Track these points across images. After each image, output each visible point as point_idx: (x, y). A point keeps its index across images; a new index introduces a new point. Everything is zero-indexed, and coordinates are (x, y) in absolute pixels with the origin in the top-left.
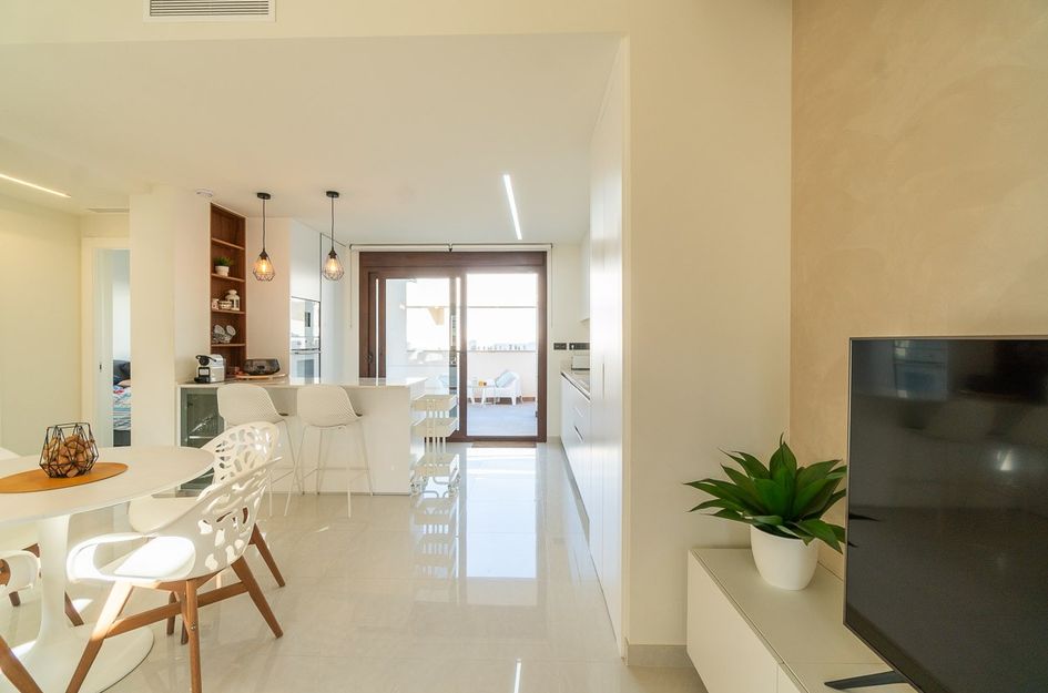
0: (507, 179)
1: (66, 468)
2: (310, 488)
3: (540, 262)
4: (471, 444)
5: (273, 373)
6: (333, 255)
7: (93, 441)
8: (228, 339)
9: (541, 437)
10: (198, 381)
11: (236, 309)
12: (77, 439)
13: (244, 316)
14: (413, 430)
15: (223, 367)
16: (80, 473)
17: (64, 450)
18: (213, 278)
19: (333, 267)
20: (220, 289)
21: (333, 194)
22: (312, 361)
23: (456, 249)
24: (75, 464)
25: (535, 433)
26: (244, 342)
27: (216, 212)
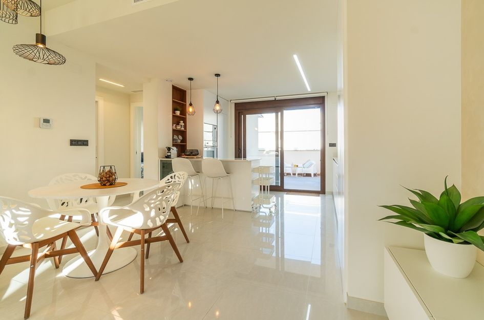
0: (295, 57)
1: (106, 182)
2: (209, 205)
3: (321, 102)
4: (286, 193)
5: (196, 155)
6: (218, 102)
7: (115, 173)
8: (179, 141)
9: (323, 191)
10: (166, 157)
11: (183, 129)
12: (110, 171)
13: (186, 132)
14: (253, 182)
15: (176, 152)
16: (111, 185)
17: (105, 175)
18: (173, 116)
19: (218, 107)
20: (176, 120)
21: (218, 75)
22: (213, 151)
23: (278, 98)
24: (109, 181)
25: (319, 189)
26: (186, 142)
27: (175, 89)
